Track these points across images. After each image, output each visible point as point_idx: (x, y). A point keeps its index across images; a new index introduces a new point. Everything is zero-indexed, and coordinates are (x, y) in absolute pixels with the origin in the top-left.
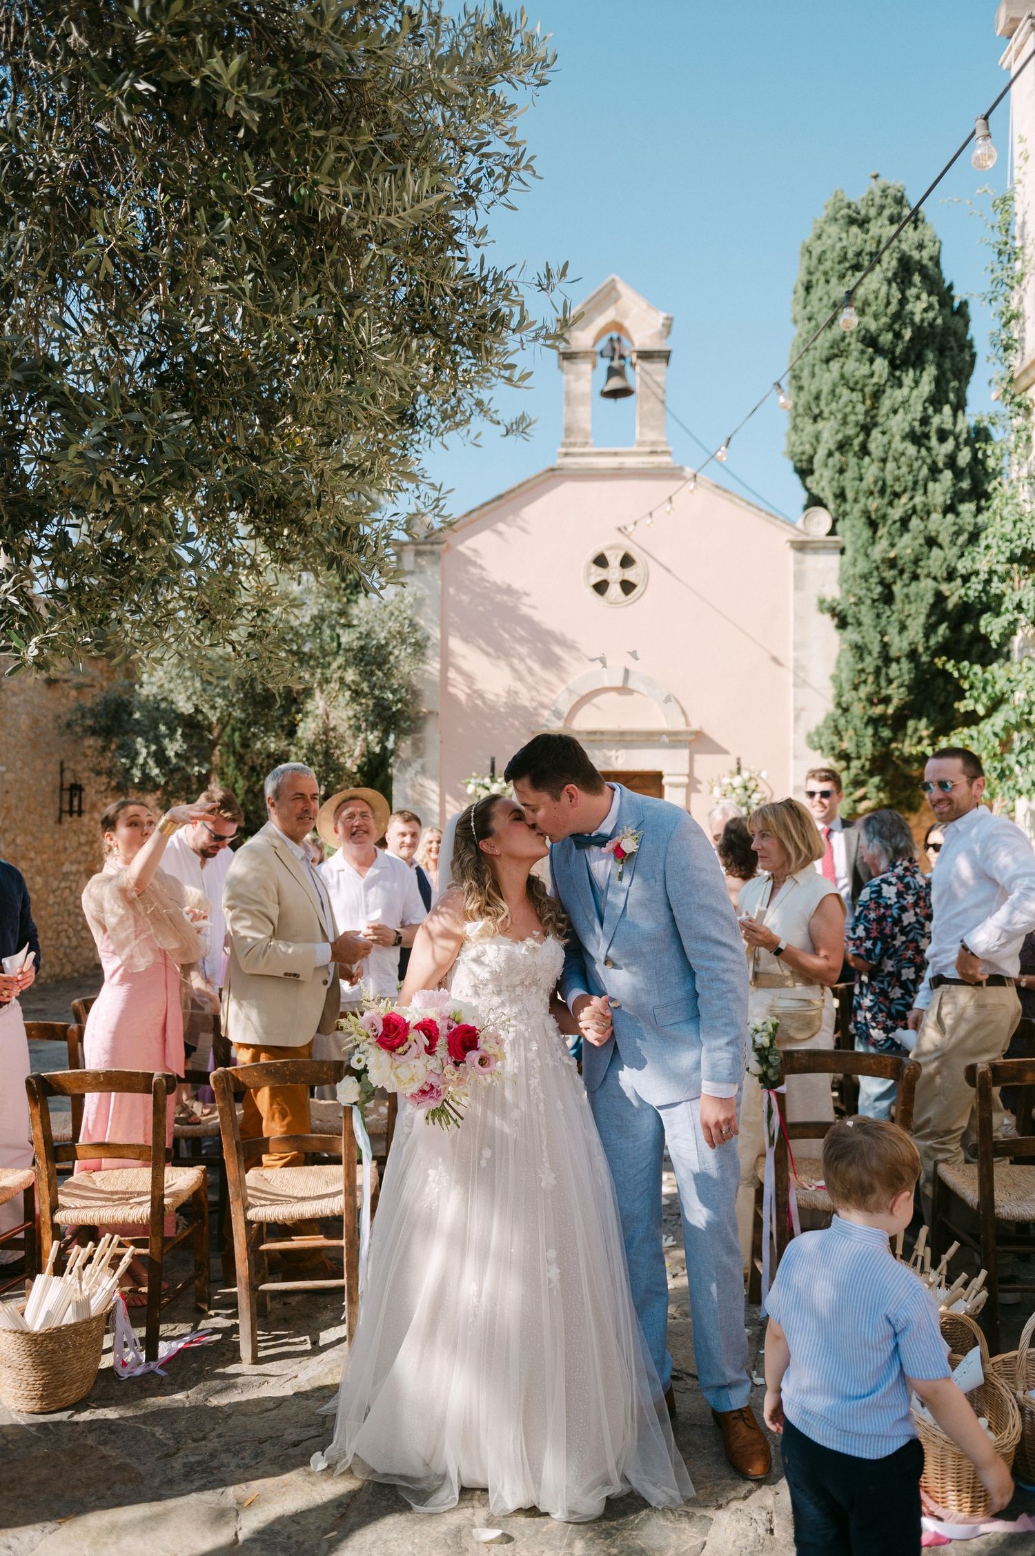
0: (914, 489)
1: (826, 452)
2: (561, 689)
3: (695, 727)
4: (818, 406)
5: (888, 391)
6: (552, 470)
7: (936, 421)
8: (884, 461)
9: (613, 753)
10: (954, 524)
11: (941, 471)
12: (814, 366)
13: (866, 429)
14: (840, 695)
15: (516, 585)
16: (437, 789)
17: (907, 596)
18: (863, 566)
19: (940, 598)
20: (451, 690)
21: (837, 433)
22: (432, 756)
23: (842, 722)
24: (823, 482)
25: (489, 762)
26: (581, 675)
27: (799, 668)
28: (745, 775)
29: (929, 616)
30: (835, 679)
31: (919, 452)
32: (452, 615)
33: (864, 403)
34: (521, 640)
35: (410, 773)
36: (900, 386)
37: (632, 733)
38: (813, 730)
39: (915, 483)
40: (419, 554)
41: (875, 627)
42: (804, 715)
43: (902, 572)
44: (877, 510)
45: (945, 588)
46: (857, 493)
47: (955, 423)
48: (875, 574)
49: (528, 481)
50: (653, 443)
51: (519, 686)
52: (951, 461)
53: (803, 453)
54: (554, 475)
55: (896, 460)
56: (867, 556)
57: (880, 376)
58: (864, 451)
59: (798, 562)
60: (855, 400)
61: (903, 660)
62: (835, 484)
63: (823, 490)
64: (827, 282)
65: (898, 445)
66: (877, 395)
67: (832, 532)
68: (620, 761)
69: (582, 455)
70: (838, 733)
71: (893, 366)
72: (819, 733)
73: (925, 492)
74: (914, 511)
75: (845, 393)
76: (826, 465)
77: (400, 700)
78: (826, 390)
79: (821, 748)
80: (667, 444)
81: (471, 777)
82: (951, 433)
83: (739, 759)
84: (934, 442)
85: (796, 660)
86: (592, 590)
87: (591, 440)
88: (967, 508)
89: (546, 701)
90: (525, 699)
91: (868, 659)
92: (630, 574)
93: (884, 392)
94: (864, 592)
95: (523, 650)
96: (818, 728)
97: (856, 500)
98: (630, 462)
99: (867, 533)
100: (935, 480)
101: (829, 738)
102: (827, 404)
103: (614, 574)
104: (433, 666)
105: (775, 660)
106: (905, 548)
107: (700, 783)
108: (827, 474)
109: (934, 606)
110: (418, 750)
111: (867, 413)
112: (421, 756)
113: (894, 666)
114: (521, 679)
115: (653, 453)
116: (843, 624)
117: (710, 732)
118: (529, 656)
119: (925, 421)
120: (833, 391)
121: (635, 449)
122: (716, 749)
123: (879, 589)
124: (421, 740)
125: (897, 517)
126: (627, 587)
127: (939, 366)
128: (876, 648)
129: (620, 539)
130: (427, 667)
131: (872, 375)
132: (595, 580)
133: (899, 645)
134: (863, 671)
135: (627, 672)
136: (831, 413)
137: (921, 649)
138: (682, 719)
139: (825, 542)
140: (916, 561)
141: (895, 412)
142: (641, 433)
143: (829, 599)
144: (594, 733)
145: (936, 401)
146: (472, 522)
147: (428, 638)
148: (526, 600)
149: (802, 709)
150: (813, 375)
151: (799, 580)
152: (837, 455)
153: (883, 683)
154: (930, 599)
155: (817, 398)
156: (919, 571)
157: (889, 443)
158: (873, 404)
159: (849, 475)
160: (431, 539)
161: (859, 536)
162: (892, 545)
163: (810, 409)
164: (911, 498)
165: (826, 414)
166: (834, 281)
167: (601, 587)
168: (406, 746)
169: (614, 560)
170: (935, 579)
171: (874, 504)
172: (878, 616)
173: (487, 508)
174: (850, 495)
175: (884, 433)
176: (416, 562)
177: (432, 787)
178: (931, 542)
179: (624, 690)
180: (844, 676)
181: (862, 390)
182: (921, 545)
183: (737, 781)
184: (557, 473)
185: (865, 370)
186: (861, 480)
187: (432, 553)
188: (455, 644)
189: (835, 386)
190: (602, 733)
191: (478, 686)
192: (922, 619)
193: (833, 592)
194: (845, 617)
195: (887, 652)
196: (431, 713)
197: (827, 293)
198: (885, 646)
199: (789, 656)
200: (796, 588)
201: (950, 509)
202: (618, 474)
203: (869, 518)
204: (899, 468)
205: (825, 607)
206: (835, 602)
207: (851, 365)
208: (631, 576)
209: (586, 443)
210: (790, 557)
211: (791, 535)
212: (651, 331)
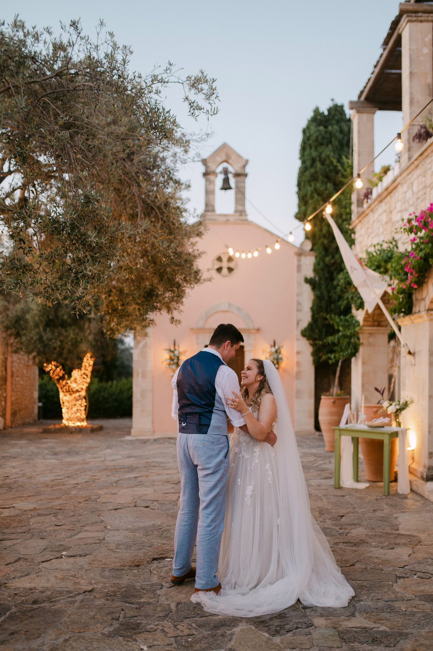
3: (257, 327)
14: (313, 315)
18: (321, 265)
22: (150, 338)
23: (314, 326)
25: (172, 342)
26: (210, 305)
28: (277, 347)
30: (312, 309)
35: (140, 346)
38: (303, 329)
42: (301, 323)
48: (326, 269)
50: (240, 211)
53: (300, 218)
56: (323, 261)
59: (299, 261)
64: (311, 148)
69: (212, 215)
70: (312, 330)
72: (306, 331)
75: (316, 196)
78: (309, 193)
79: (306, 337)
83: (275, 341)
85: (298, 301)
86: (215, 271)
91: (323, 302)
94: (322, 275)
96: (305, 328)
98: (231, 219)
99: (323, 253)
101: (309, 332)
103: (225, 264)
110: (144, 336)
112: (145, 339)
115: (240, 215)
116: (314, 288)
117: (263, 329)
123: (328, 274)
126: (230, 270)
128: (326, 298)
129: (227, 250)
132: (217, 267)
134: (321, 307)
138: (252, 324)
139: (309, 253)
142: (235, 207)
143: (309, 277)
149: (299, 320)
151: (299, 268)
155: (306, 195)
159: (317, 229)
166: (313, 149)
167: (219, 270)
169: (225, 259)
172: (327, 285)
174: (318, 236)
177: (150, 351)
179: (228, 312)
180: (315, 308)
183: (273, 350)
186: (322, 231)
193: (310, 274)
194: (315, 285)
197: (311, 154)
199: (295, 299)
200: (297, 271)
202: (227, 223)
205: (307, 281)
206: (311, 279)
207: (318, 185)
208: (232, 265)
209: (213, 211)
210: (295, 258)
211: (296, 250)
212: (240, 165)
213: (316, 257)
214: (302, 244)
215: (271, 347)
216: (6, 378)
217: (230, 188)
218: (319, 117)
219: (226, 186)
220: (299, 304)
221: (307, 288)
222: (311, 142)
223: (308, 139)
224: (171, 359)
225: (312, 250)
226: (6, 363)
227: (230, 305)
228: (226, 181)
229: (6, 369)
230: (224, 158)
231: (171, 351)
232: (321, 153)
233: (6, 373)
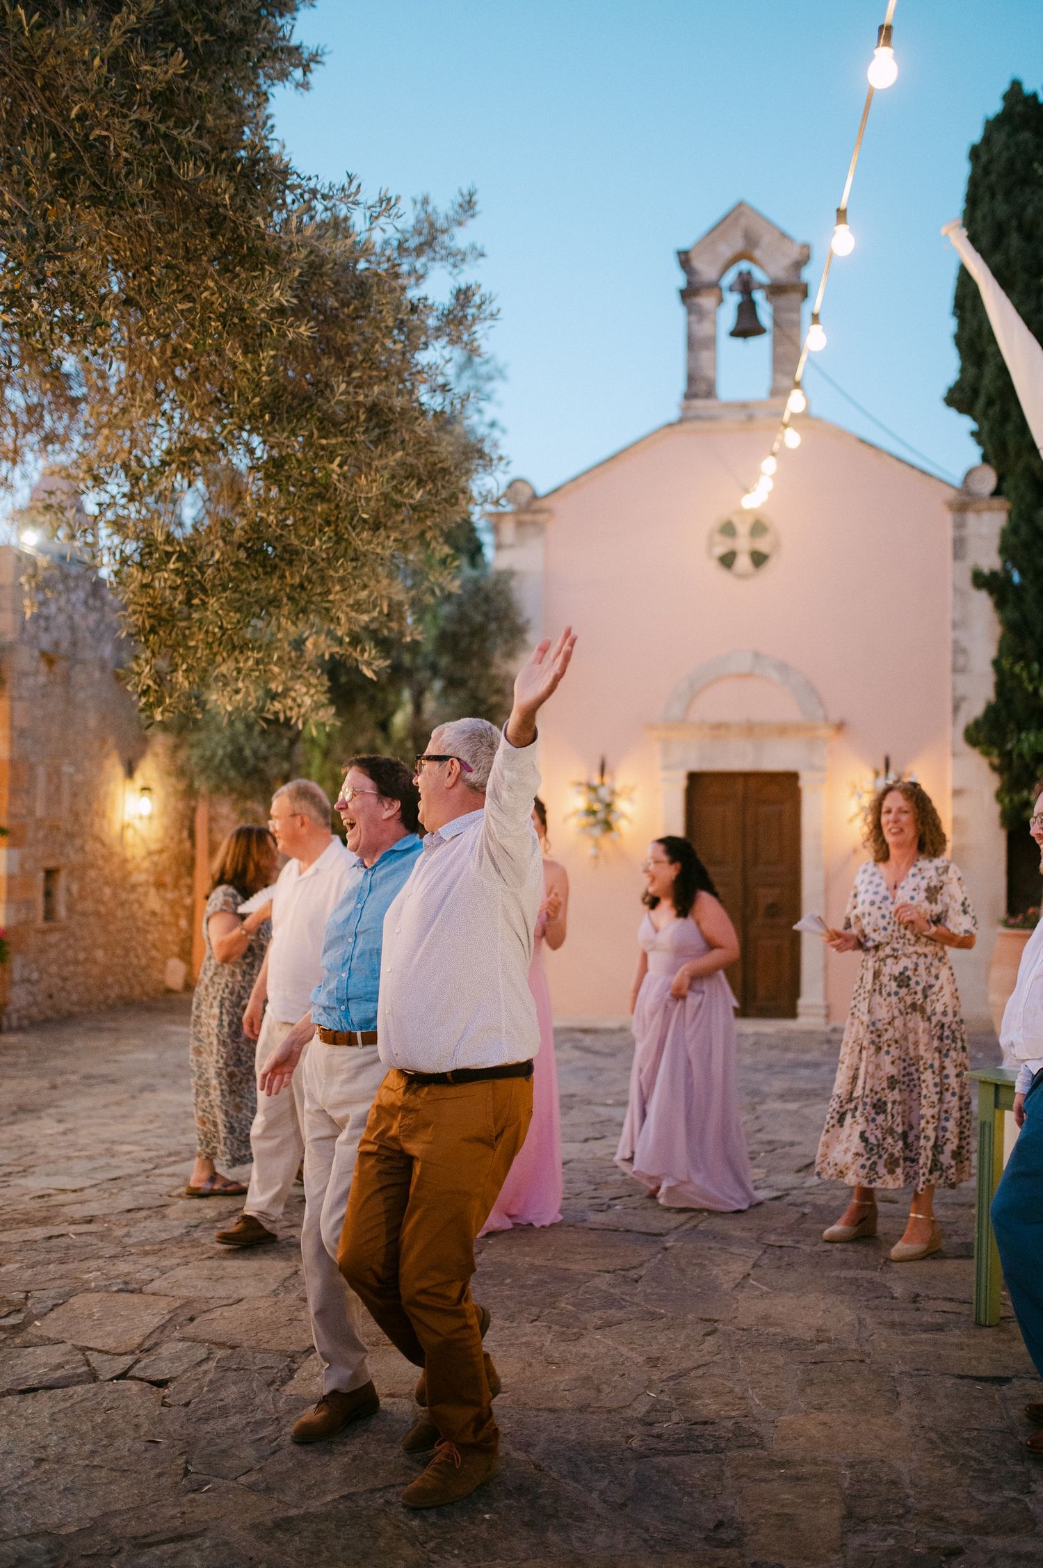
2: (681, 676)
3: (835, 720)
14: (1000, 682)
23: (1002, 714)
25: (597, 761)
26: (702, 661)
30: (996, 663)
37: (761, 724)
38: (972, 722)
40: (520, 525)
42: (965, 707)
54: (671, 433)
56: (1031, 523)
59: (959, 526)
64: (993, 196)
68: (749, 760)
69: (706, 407)
70: (999, 727)
72: (978, 727)
79: (980, 744)
85: (955, 642)
86: (716, 563)
89: (663, 691)
91: (1029, 640)
92: (761, 544)
96: (977, 721)
98: (761, 414)
101: (987, 730)
103: (743, 544)
116: (1001, 603)
121: (766, 398)
126: (759, 559)
128: (1038, 628)
132: (720, 550)
138: (821, 711)
139: (990, 503)
143: (985, 570)
144: (718, 727)
146: (579, 488)
147: (528, 621)
149: (961, 699)
151: (959, 547)
160: (536, 506)
166: (999, 197)
167: (727, 560)
169: (743, 529)
173: (597, 472)
176: (519, 533)
179: (753, 676)
180: (1004, 661)
184: (677, 428)
187: (534, 523)
190: (728, 727)
193: (990, 561)
197: (993, 212)
199: (946, 637)
200: (954, 556)
202: (747, 428)
205: (981, 580)
206: (994, 574)
208: (763, 545)
209: (710, 393)
210: (948, 518)
211: (950, 494)
212: (786, 262)
213: (1010, 513)
214: (969, 474)
215: (877, 774)
216: (193, 859)
217: (757, 330)
218: (1019, 108)
219: (747, 327)
220: (959, 650)
221: (982, 604)
222: (993, 177)
223: (986, 171)
224: (591, 812)
225: (997, 492)
226: (192, 821)
227: (757, 655)
228: (747, 309)
229: (192, 835)
230: (738, 244)
231: (592, 789)
232: (1024, 208)
233: (193, 845)
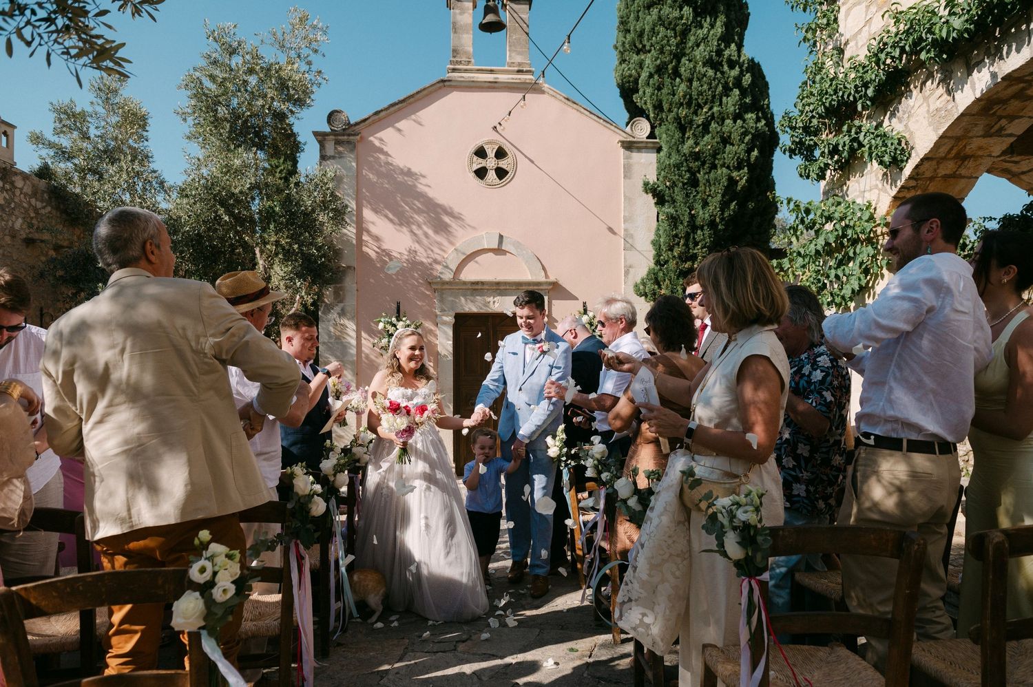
0: (713, 102)
1: (648, 74)
2: (451, 249)
3: (552, 279)
4: (641, 42)
5: (693, 30)
6: (443, 81)
7: (727, 53)
8: (690, 81)
9: (491, 299)
10: (742, 127)
11: (732, 90)
12: (638, 11)
13: (678, 57)
14: (658, 255)
15: (414, 169)
16: (355, 327)
17: (708, 181)
18: (675, 158)
19: (732, 182)
20: (365, 249)
21: (656, 60)
22: (351, 302)
23: (661, 274)
24: (644, 98)
25: (394, 306)
26: (465, 240)
27: (628, 236)
28: (591, 314)
29: (723, 196)
30: (654, 243)
31: (716, 74)
32: (364, 190)
33: (675, 37)
34: (419, 212)
35: (333, 315)
36: (701, 27)
37: (506, 283)
38: (639, 281)
39: (714, 97)
40: (338, 143)
41: (685, 203)
42: (632, 271)
43: (704, 163)
44: (686, 116)
45: (735, 174)
46: (671, 104)
47: (739, 56)
48: (685, 164)
49: (424, 89)
50: (520, 64)
51: (417, 247)
52: (738, 82)
53: (630, 76)
54: (444, 86)
55: (699, 79)
56: (678, 151)
57: (687, 19)
58: (676, 73)
59: (626, 158)
60: (669, 35)
61: (706, 228)
62: (655, 97)
63: (645, 103)
65: (699, 67)
66: (685, 33)
67: (652, 135)
68: (497, 305)
69: (466, 71)
70: (657, 282)
71: (696, 14)
72: (644, 284)
73: (721, 104)
74: (713, 116)
75: (662, 30)
76: (648, 84)
77: (324, 256)
78: (647, 28)
79: (646, 295)
80: (530, 65)
81: (382, 316)
82: (737, 62)
83: (584, 304)
84: (726, 68)
85: (625, 230)
86: (473, 174)
87: (473, 60)
88: (750, 116)
89: (439, 258)
90: (422, 257)
91: (681, 227)
92: (503, 164)
93: (690, 30)
94: (677, 177)
95: (420, 219)
96: (643, 280)
97: (670, 111)
98: (502, 78)
99: (678, 135)
100: (728, 96)
101: (650, 286)
102: (649, 40)
103: (491, 163)
104: (350, 231)
105: (611, 230)
106: (708, 144)
107: (557, 322)
108: (649, 91)
109: (727, 188)
110: (339, 297)
111: (677, 45)
112: (341, 302)
113: (699, 232)
114: (419, 242)
115: (519, 71)
117: (564, 283)
118: (425, 224)
119: (719, 53)
120: (654, 29)
121: (506, 68)
122: (569, 296)
123: (688, 175)
124: (342, 289)
125: (700, 122)
126: (501, 173)
127: (727, 17)
129: (495, 137)
130: (345, 231)
131: (681, 18)
132: (475, 167)
133: (703, 215)
134: (676, 236)
135: (501, 237)
136: (652, 45)
137: (718, 220)
138: (543, 274)
139: (647, 142)
140: (715, 155)
141: (698, 46)
142: (510, 56)
143: (651, 183)
144: (477, 283)
145: (726, 39)
146: (380, 120)
147: (347, 206)
148: (422, 180)
149: (630, 267)
150: (637, 19)
151: (628, 171)
152: (656, 77)
153: (691, 245)
154: (724, 182)
155: (641, 35)
156: (717, 162)
157: (695, 67)
158: (682, 40)
159: (665, 91)
160: (349, 131)
161: (672, 137)
162: (697, 144)
163: (635, 46)
164: (711, 108)
165: (647, 48)
167: (481, 173)
168: (328, 292)
169: (491, 153)
170: (728, 167)
171: (683, 112)
172: (687, 196)
173: (392, 109)
174: (666, 106)
175: (690, 61)
176: (336, 148)
177: (351, 327)
178: (726, 141)
179: (499, 251)
180: (662, 240)
181: (674, 29)
182: (718, 143)
183: (585, 319)
184: (447, 84)
185: (676, 14)
186: (674, 95)
187: (349, 142)
188: (368, 214)
189: (654, 25)
190: (483, 283)
191: (385, 247)
192: (719, 197)
194: (664, 195)
195: (694, 222)
196: (349, 267)
198: (693, 217)
199: (621, 228)
200: (625, 177)
201: (737, 117)
202: (493, 86)
203: (680, 123)
204: (702, 86)
205: (648, 189)
206: (656, 184)
207: (666, 10)
210: (621, 152)
211: (622, 137)
217: (501, 27)
221: (648, 202)
231: (392, 324)
